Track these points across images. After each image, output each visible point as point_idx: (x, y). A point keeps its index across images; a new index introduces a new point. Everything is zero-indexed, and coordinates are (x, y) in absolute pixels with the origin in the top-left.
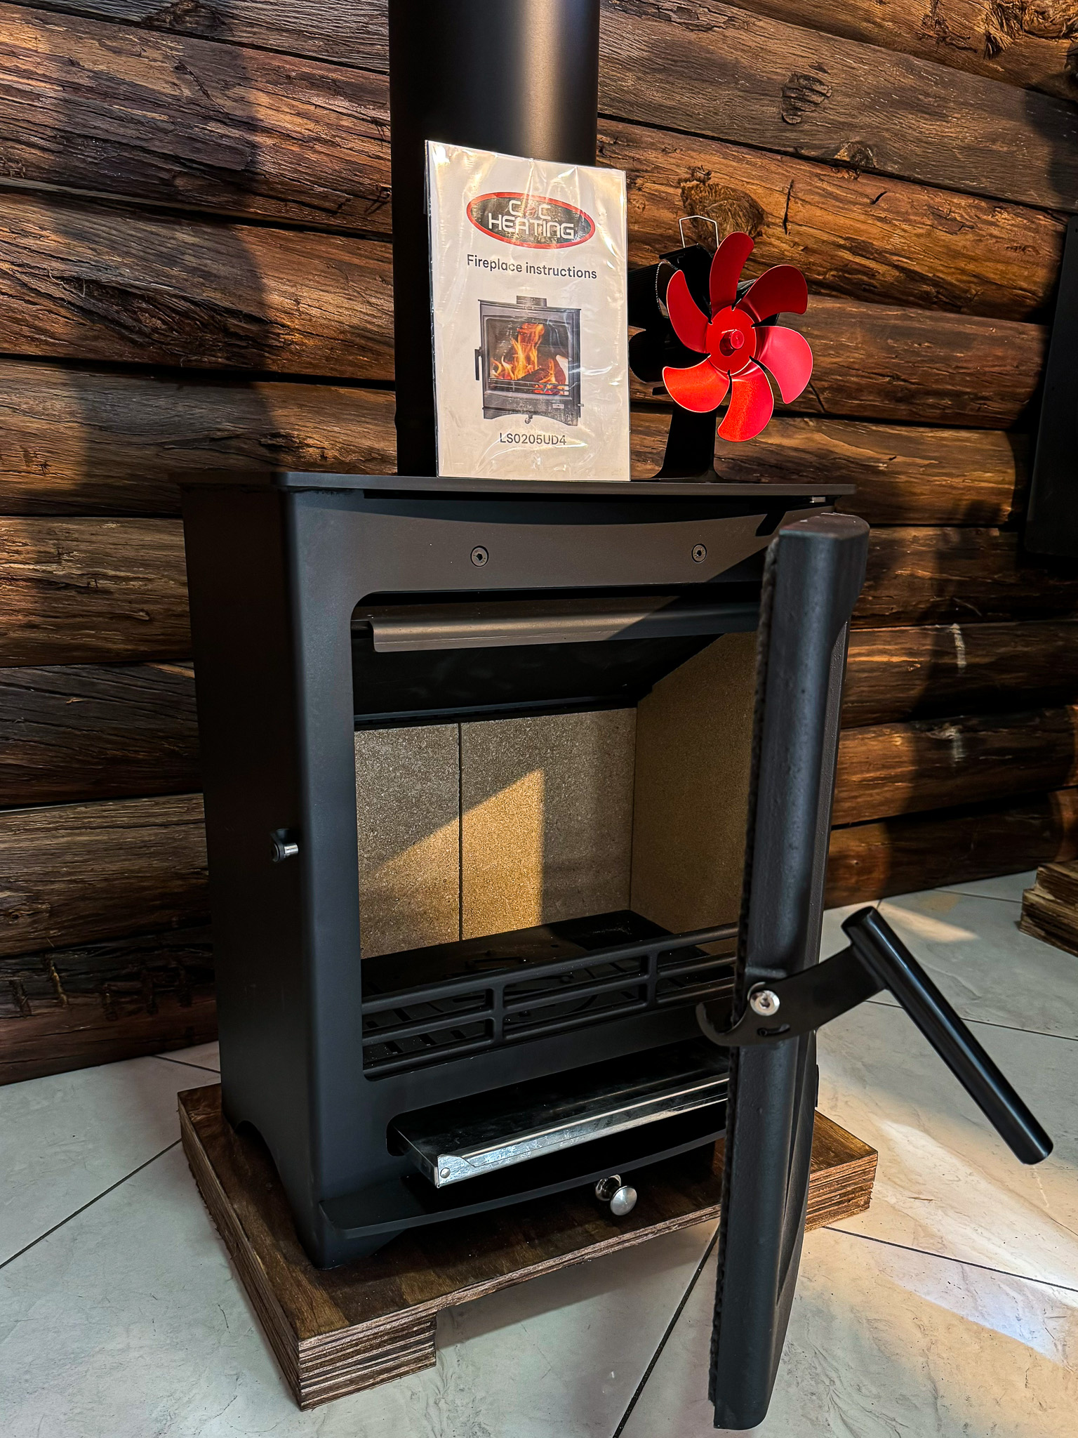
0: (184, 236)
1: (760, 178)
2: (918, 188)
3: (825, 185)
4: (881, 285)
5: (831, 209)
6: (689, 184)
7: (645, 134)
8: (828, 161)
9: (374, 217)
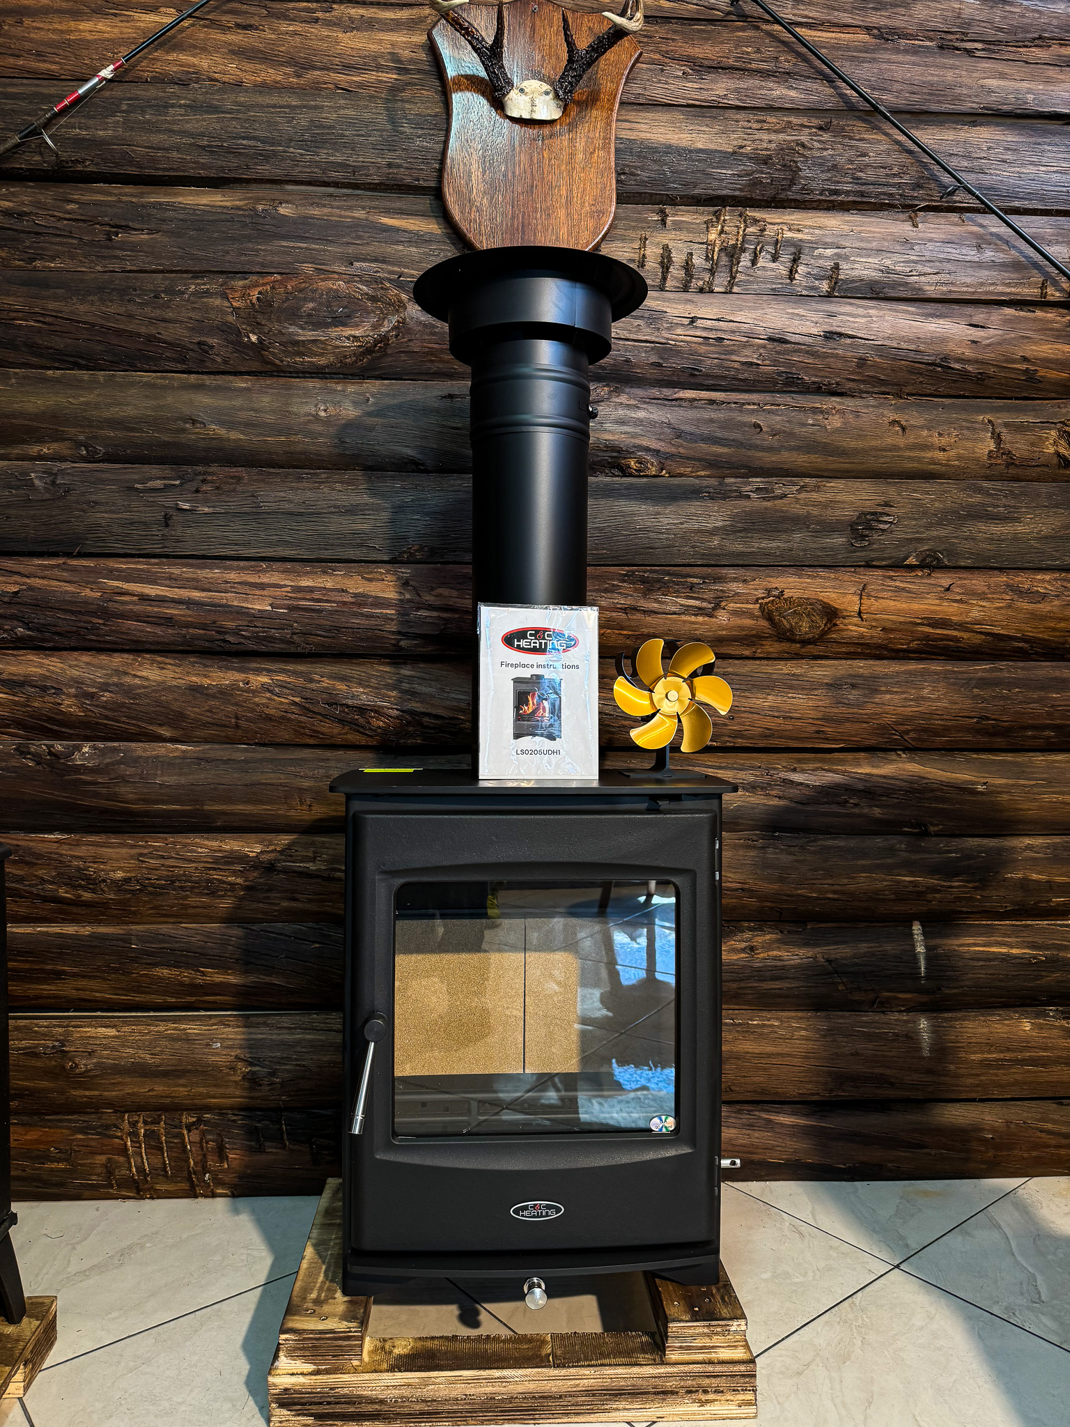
1: (833, 587)
2: (996, 572)
3: (897, 583)
4: (971, 647)
5: (902, 599)
6: (767, 600)
7: (731, 572)
8: (898, 565)
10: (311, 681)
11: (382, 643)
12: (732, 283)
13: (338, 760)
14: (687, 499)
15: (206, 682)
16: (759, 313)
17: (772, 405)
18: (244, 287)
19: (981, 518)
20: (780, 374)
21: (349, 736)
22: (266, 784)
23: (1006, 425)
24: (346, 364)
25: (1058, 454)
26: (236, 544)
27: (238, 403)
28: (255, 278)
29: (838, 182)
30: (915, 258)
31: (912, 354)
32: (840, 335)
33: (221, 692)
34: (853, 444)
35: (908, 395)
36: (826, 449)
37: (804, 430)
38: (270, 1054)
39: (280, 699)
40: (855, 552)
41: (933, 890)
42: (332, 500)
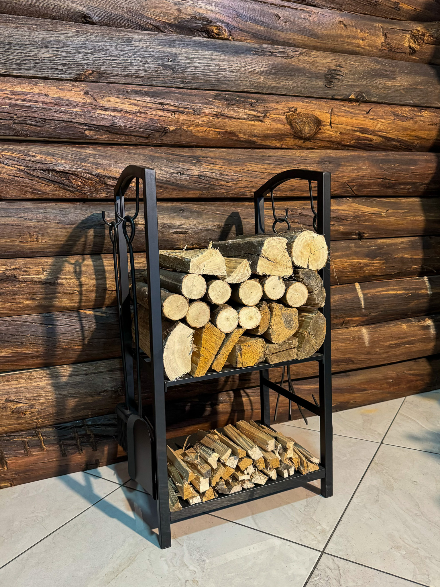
0: (90, 151)
1: (319, 109)
2: (386, 105)
3: (346, 109)
4: (375, 144)
5: (350, 117)
6: (288, 114)
7: (269, 97)
8: (346, 99)
9: (163, 138)
10: (29, 156)
11: (74, 131)
13: (52, 209)
14: (245, 53)
17: (282, 6)
19: (380, 76)
21: (58, 192)
22: (5, 224)
23: (388, 29)
25: (410, 47)
34: (322, 32)
35: (344, 10)
36: (310, 33)
37: (300, 21)
38: (29, 395)
39: (9, 167)
40: (327, 90)
41: (367, 265)
42: (31, 36)
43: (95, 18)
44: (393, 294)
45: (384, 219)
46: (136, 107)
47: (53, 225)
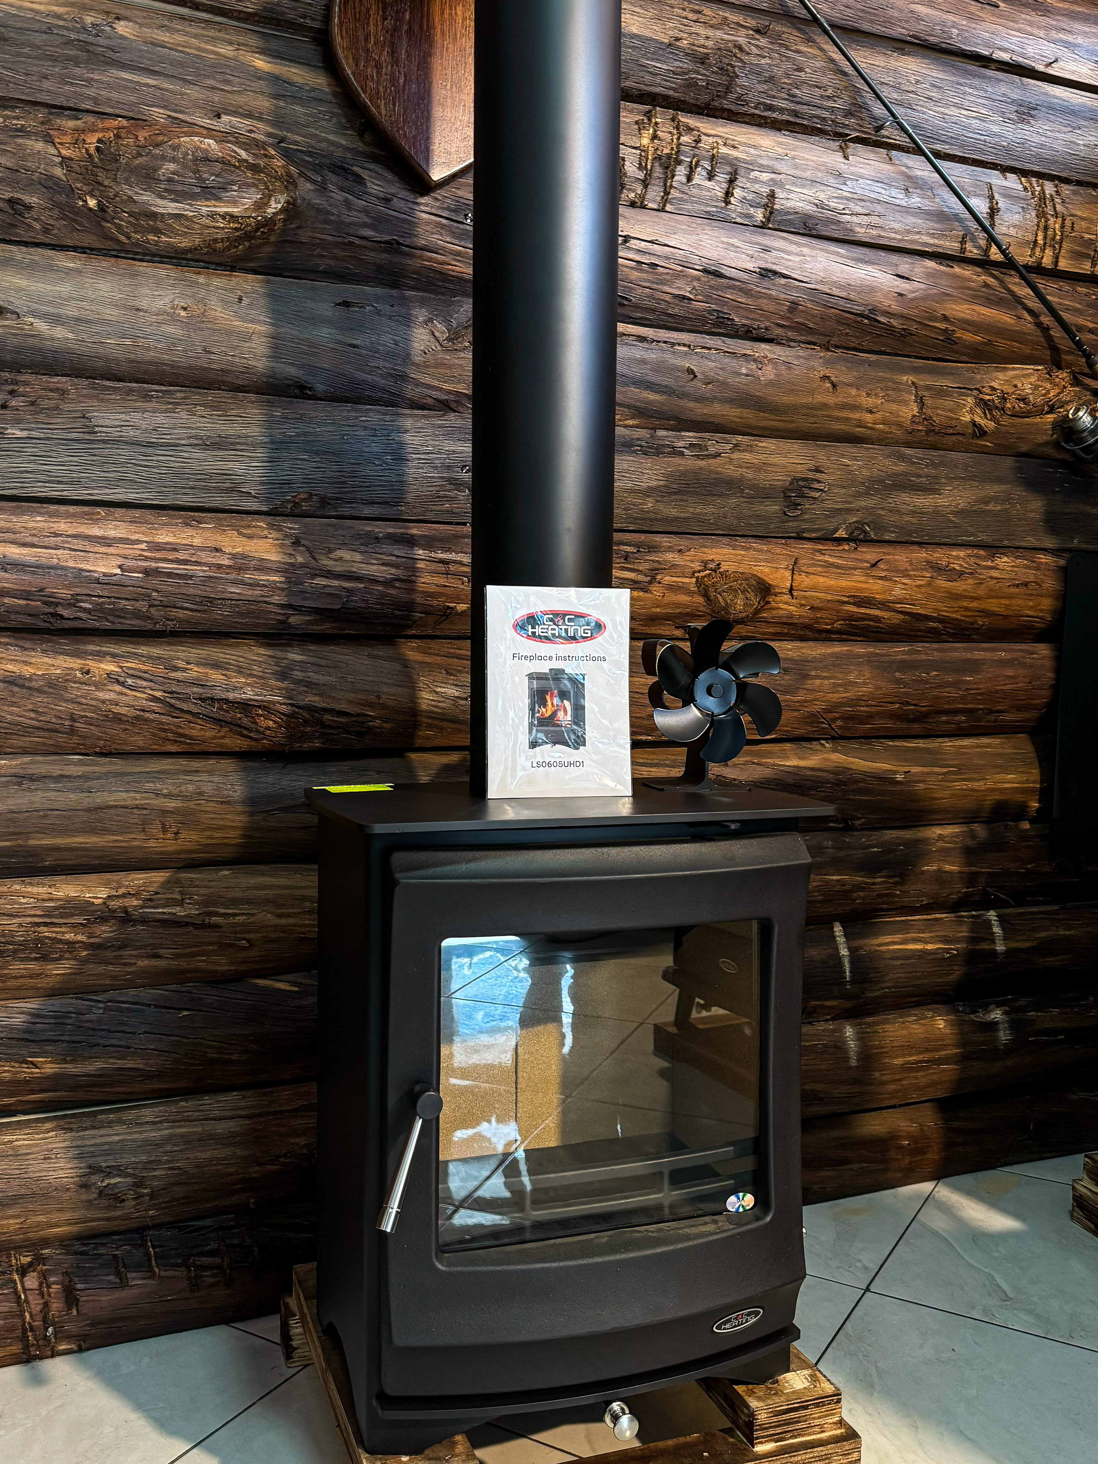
0: (295, 656)
1: (766, 560)
2: (916, 547)
3: (827, 558)
4: (888, 628)
5: (833, 576)
6: (702, 574)
7: (664, 540)
8: (828, 538)
9: (442, 626)
10: (176, 669)
11: (267, 619)
12: (665, 201)
13: (211, 773)
15: (27, 671)
16: (693, 238)
17: (703, 347)
18: (76, 130)
19: (905, 488)
20: (710, 312)
21: (226, 741)
22: (116, 806)
23: (928, 388)
24: (215, 250)
25: (974, 423)
26: (60, 482)
27: (65, 288)
28: (91, 119)
29: (774, 97)
30: (849, 195)
31: (842, 302)
32: (775, 273)
33: (51, 685)
34: (786, 399)
35: (837, 347)
36: (759, 404)
37: (737, 380)
38: (134, 1159)
39: (134, 693)
40: (787, 522)
41: (858, 887)
42: (193, 428)
43: (321, 388)
44: (917, 950)
45: (899, 788)
46: (393, 571)
47: (211, 806)
